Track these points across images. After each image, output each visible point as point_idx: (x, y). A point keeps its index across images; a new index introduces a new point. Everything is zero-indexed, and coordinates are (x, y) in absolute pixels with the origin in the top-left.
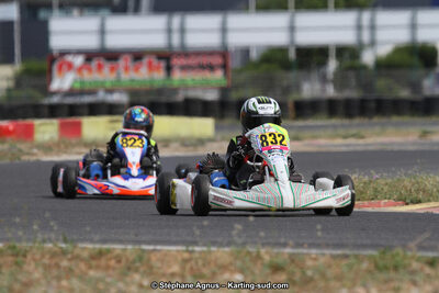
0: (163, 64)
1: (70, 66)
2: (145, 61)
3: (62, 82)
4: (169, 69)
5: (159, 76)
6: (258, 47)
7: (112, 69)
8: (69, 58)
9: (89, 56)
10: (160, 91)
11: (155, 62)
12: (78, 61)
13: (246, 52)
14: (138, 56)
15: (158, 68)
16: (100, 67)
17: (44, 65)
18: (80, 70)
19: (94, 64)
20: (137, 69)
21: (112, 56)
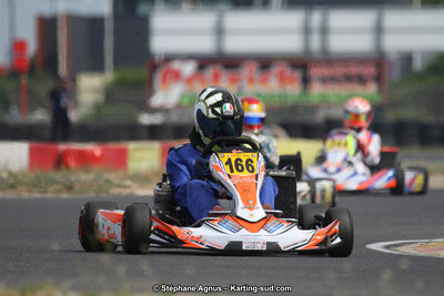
0: (298, 74)
1: (177, 75)
2: (275, 70)
3: (167, 96)
4: (306, 81)
5: (293, 90)
6: (424, 53)
7: (233, 80)
8: (176, 65)
9: (203, 62)
10: (294, 109)
11: (288, 72)
12: (188, 68)
13: (407, 58)
14: (265, 63)
15: (292, 80)
16: (216, 77)
17: (143, 72)
18: (190, 80)
19: (209, 72)
20: (264, 81)
21: (231, 63)
